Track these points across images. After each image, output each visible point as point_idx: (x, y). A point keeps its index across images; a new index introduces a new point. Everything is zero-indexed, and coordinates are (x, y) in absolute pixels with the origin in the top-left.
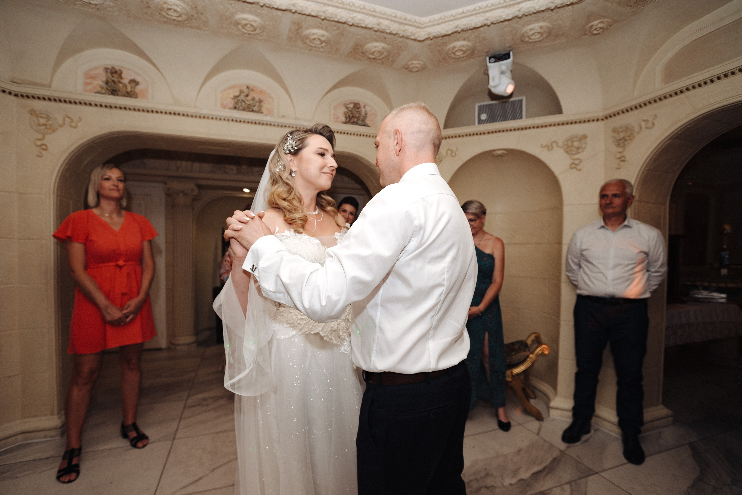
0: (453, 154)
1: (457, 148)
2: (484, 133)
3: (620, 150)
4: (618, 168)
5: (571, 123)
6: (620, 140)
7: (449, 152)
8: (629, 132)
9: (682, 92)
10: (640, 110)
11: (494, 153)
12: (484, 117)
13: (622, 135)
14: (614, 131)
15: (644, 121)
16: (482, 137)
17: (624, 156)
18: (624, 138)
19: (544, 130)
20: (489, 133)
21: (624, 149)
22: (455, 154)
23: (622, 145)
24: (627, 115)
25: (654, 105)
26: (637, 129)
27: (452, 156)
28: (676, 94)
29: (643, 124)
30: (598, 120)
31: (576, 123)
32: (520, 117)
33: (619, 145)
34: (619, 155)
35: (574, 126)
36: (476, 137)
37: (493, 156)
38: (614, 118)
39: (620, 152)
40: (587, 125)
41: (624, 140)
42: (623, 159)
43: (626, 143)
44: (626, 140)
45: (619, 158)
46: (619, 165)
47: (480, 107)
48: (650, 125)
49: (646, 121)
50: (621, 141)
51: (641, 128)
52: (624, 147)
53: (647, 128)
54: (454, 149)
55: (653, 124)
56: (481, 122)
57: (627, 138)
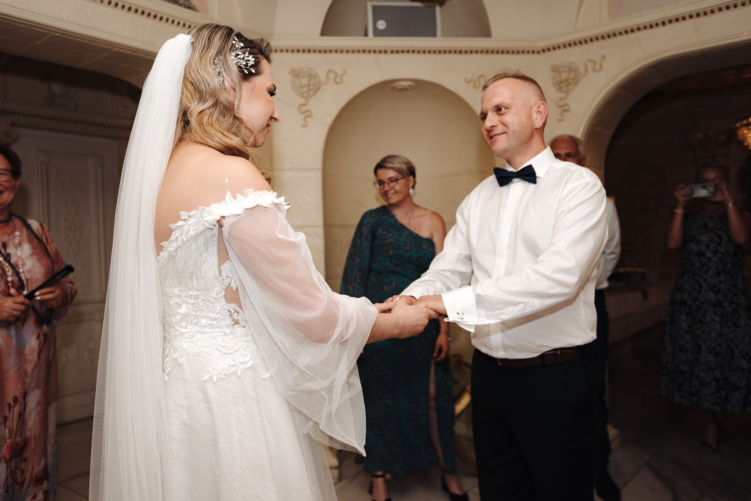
0: (338, 80)
1: (344, 70)
2: (386, 52)
3: (562, 95)
4: (560, 120)
5: (503, 52)
6: (562, 82)
7: (332, 76)
8: (573, 74)
9: (632, 31)
10: (585, 46)
11: (397, 84)
12: (382, 25)
13: (564, 76)
14: (555, 69)
15: (590, 61)
16: (382, 56)
17: (567, 105)
18: (566, 80)
19: (469, 57)
20: (392, 52)
21: (567, 95)
22: (341, 79)
23: (564, 89)
24: (569, 50)
25: (601, 42)
26: (582, 71)
27: (336, 82)
28: (626, 32)
29: (590, 65)
30: (533, 52)
31: (508, 52)
32: (433, 34)
33: (560, 89)
34: (562, 103)
35: (505, 57)
36: (372, 56)
37: (394, 88)
38: (553, 52)
39: (562, 99)
40: (520, 57)
41: (566, 83)
42: (566, 108)
43: (570, 87)
44: (569, 84)
45: (561, 107)
46: (562, 116)
47: (374, 8)
48: (598, 67)
49: (594, 62)
50: (563, 85)
51: (587, 70)
52: (567, 92)
53: (595, 70)
54: (340, 72)
55: (601, 66)
56: (377, 33)
57: (570, 81)
